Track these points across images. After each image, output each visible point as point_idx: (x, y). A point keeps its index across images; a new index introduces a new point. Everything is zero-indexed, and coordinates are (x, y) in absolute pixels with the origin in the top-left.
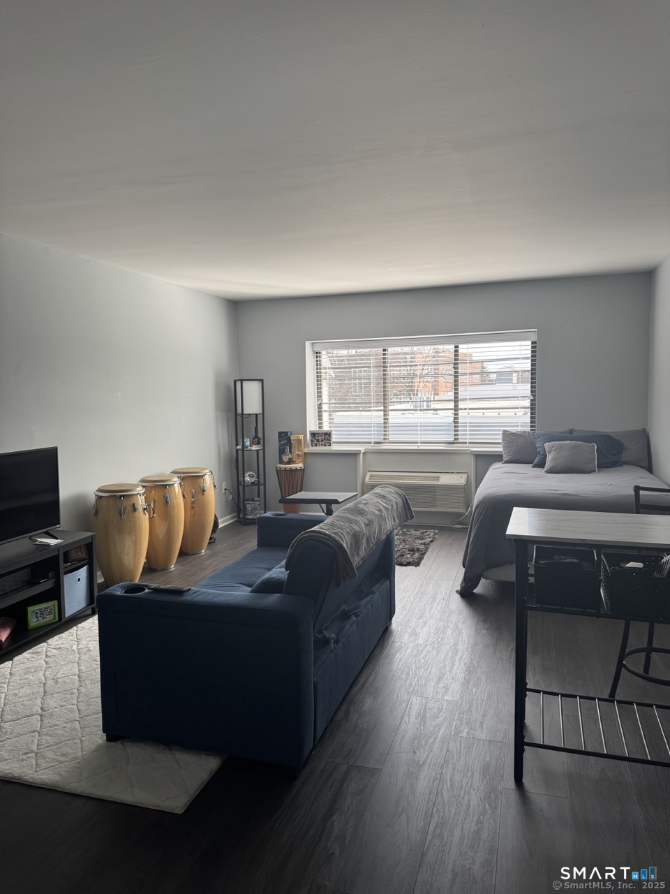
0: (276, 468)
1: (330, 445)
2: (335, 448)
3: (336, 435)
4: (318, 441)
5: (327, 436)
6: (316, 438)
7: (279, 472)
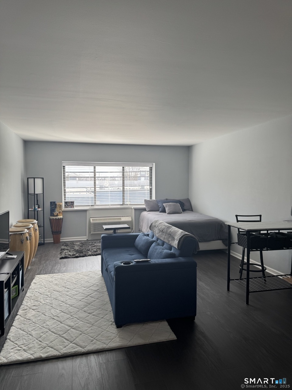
0: (49, 218)
1: (73, 207)
2: (75, 208)
3: (76, 203)
4: (68, 205)
5: (72, 203)
6: (67, 204)
7: (50, 220)
